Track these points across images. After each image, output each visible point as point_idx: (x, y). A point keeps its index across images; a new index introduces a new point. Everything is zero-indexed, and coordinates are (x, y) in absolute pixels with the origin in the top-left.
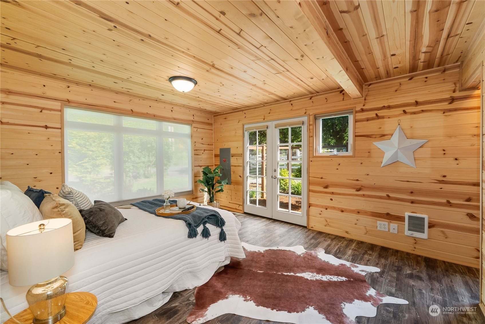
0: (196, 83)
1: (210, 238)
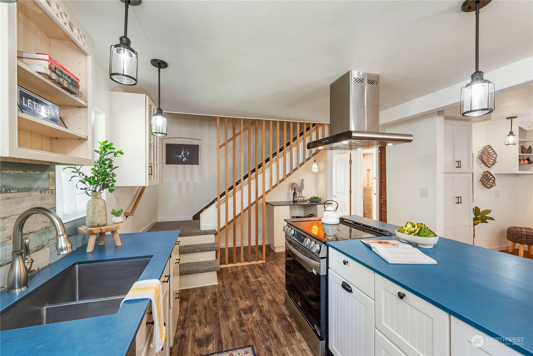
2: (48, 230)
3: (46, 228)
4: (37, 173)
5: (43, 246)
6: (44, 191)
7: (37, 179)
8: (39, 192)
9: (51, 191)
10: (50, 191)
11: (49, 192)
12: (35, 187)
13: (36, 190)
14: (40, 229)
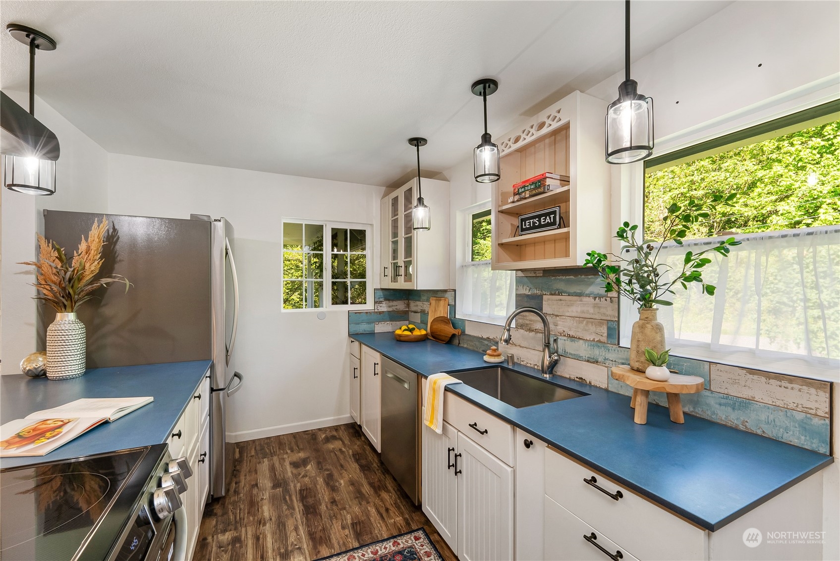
2: (604, 346)
3: (599, 341)
4: (590, 277)
5: (597, 362)
6: (600, 298)
7: (591, 284)
8: (592, 298)
9: (611, 299)
10: (608, 299)
11: (606, 300)
12: (587, 292)
13: (588, 296)
14: (592, 340)
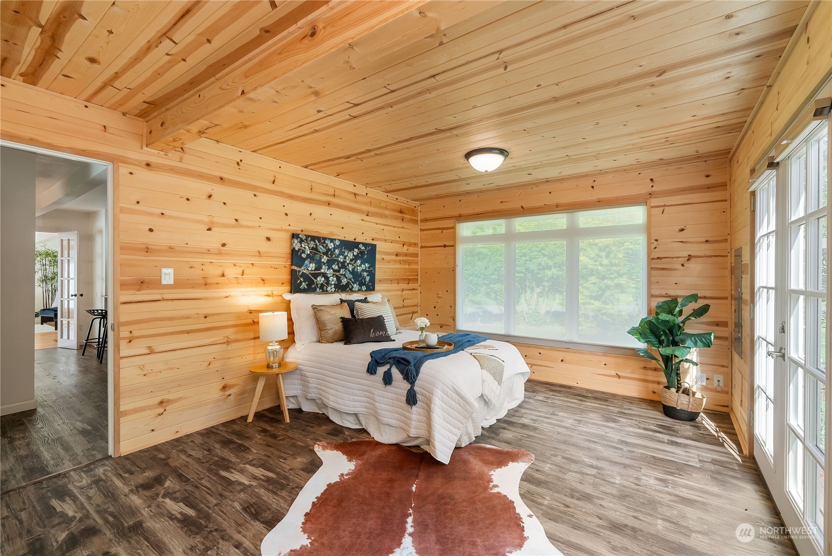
0: (502, 152)
1: (388, 387)
